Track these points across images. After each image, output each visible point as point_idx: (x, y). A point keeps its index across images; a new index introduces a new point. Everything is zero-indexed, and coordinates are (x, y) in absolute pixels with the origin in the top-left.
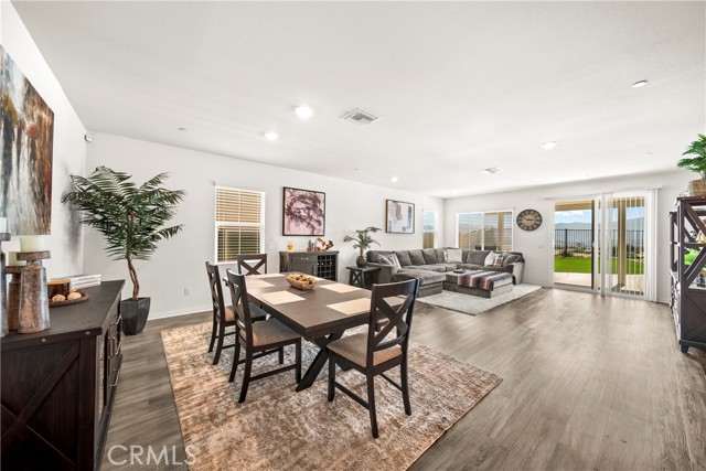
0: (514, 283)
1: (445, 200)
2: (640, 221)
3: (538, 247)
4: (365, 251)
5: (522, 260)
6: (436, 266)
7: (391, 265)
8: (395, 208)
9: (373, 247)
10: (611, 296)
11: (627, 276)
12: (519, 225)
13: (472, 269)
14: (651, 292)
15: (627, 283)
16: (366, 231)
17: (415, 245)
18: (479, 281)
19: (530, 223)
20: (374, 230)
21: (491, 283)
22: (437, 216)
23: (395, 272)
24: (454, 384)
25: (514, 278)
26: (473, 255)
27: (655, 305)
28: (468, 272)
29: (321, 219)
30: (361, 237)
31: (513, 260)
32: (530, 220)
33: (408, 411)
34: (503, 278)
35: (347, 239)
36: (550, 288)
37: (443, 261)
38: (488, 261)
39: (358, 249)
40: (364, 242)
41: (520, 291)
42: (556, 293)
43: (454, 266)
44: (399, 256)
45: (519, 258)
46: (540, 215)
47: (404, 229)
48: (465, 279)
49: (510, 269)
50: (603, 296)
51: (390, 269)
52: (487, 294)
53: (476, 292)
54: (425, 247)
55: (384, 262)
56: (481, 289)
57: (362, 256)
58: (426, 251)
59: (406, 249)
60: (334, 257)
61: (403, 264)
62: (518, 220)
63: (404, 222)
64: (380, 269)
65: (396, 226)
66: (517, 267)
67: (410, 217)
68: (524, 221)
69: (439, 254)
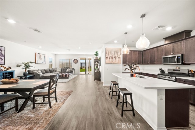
0: (73, 75)
1: (55, 55)
2: (91, 62)
3: (76, 67)
4: (27, 70)
5: (74, 70)
6: (54, 73)
7: (39, 74)
8: (39, 56)
9: (31, 69)
13: (64, 73)
15: (89, 73)
16: (28, 63)
17: (46, 67)
18: (66, 75)
19: (76, 62)
20: (31, 63)
21: (69, 75)
22: (53, 58)
23: (41, 76)
26: (64, 69)
28: (63, 74)
29: (3, 58)
30: (25, 65)
31: (73, 70)
32: (76, 61)
34: (71, 74)
35: (18, 66)
36: (79, 75)
37: (55, 72)
38: (67, 71)
39: (24, 69)
40: (27, 66)
41: (74, 76)
42: (80, 76)
43: (59, 73)
44: (41, 71)
45: (74, 69)
47: (42, 62)
48: (63, 75)
49: (72, 72)
50: (87, 75)
51: (39, 75)
52: (68, 78)
54: (50, 68)
55: (36, 73)
56: (66, 77)
57: (26, 72)
58: (50, 69)
59: (43, 69)
60: (12, 73)
61: (43, 73)
62: (74, 61)
63: (42, 60)
64: (35, 75)
65: (39, 61)
66: (73, 71)
67: (44, 59)
69: (54, 70)
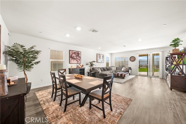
0: (130, 75)
1: (111, 54)
3: (134, 65)
4: (92, 67)
5: (131, 69)
6: (110, 71)
7: (99, 71)
8: (99, 56)
9: (94, 66)
10: (152, 77)
11: (154, 72)
12: (130, 60)
13: (119, 72)
14: (161, 76)
15: (154, 74)
16: (92, 62)
17: (104, 65)
18: (121, 75)
19: (133, 60)
20: (94, 62)
21: (125, 75)
22: (110, 57)
23: (100, 73)
24: (121, 102)
25: (129, 74)
26: (119, 68)
27: (162, 79)
28: (118, 72)
29: (80, 59)
30: (91, 64)
32: (133, 59)
33: (112, 110)
34: (127, 74)
35: (87, 64)
36: (138, 76)
37: (111, 70)
38: (123, 70)
39: (90, 67)
40: (92, 65)
41: (131, 77)
43: (114, 71)
44: (101, 69)
45: (130, 68)
46: (135, 58)
47: (101, 61)
48: (118, 74)
49: (128, 71)
50: (150, 77)
51: (99, 72)
53: (121, 77)
54: (107, 66)
55: (97, 70)
56: (122, 77)
57: (91, 69)
58: (107, 67)
59: (102, 67)
60: (84, 69)
61: (102, 71)
62: (130, 59)
63: (101, 60)
64: (96, 72)
65: (99, 61)
66: (130, 71)
67: (103, 58)
68: (131, 59)
69: (110, 68)
